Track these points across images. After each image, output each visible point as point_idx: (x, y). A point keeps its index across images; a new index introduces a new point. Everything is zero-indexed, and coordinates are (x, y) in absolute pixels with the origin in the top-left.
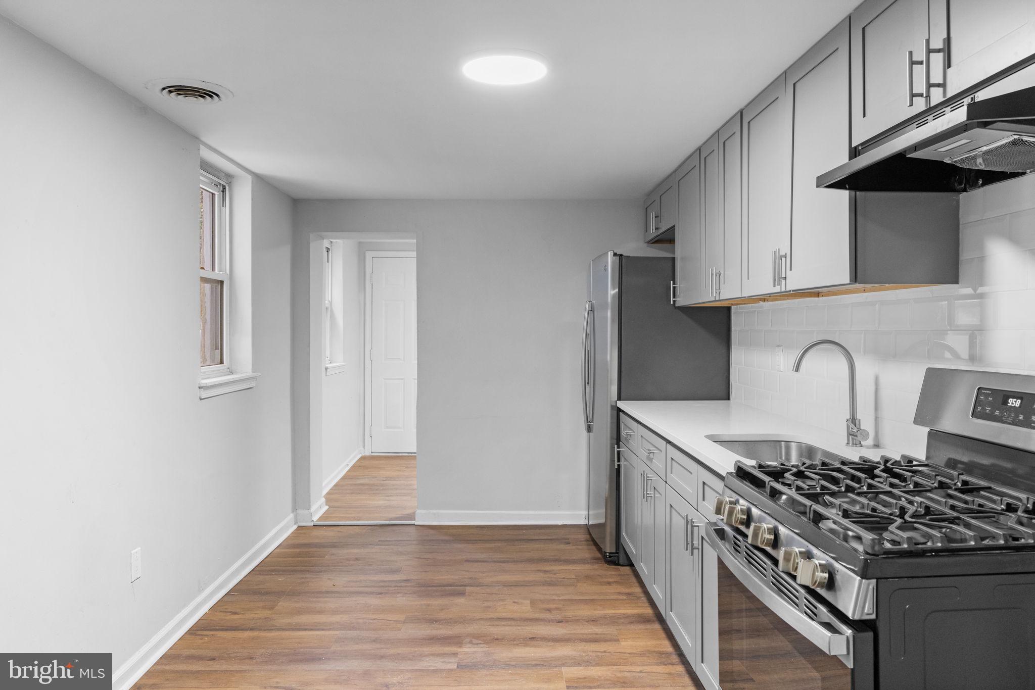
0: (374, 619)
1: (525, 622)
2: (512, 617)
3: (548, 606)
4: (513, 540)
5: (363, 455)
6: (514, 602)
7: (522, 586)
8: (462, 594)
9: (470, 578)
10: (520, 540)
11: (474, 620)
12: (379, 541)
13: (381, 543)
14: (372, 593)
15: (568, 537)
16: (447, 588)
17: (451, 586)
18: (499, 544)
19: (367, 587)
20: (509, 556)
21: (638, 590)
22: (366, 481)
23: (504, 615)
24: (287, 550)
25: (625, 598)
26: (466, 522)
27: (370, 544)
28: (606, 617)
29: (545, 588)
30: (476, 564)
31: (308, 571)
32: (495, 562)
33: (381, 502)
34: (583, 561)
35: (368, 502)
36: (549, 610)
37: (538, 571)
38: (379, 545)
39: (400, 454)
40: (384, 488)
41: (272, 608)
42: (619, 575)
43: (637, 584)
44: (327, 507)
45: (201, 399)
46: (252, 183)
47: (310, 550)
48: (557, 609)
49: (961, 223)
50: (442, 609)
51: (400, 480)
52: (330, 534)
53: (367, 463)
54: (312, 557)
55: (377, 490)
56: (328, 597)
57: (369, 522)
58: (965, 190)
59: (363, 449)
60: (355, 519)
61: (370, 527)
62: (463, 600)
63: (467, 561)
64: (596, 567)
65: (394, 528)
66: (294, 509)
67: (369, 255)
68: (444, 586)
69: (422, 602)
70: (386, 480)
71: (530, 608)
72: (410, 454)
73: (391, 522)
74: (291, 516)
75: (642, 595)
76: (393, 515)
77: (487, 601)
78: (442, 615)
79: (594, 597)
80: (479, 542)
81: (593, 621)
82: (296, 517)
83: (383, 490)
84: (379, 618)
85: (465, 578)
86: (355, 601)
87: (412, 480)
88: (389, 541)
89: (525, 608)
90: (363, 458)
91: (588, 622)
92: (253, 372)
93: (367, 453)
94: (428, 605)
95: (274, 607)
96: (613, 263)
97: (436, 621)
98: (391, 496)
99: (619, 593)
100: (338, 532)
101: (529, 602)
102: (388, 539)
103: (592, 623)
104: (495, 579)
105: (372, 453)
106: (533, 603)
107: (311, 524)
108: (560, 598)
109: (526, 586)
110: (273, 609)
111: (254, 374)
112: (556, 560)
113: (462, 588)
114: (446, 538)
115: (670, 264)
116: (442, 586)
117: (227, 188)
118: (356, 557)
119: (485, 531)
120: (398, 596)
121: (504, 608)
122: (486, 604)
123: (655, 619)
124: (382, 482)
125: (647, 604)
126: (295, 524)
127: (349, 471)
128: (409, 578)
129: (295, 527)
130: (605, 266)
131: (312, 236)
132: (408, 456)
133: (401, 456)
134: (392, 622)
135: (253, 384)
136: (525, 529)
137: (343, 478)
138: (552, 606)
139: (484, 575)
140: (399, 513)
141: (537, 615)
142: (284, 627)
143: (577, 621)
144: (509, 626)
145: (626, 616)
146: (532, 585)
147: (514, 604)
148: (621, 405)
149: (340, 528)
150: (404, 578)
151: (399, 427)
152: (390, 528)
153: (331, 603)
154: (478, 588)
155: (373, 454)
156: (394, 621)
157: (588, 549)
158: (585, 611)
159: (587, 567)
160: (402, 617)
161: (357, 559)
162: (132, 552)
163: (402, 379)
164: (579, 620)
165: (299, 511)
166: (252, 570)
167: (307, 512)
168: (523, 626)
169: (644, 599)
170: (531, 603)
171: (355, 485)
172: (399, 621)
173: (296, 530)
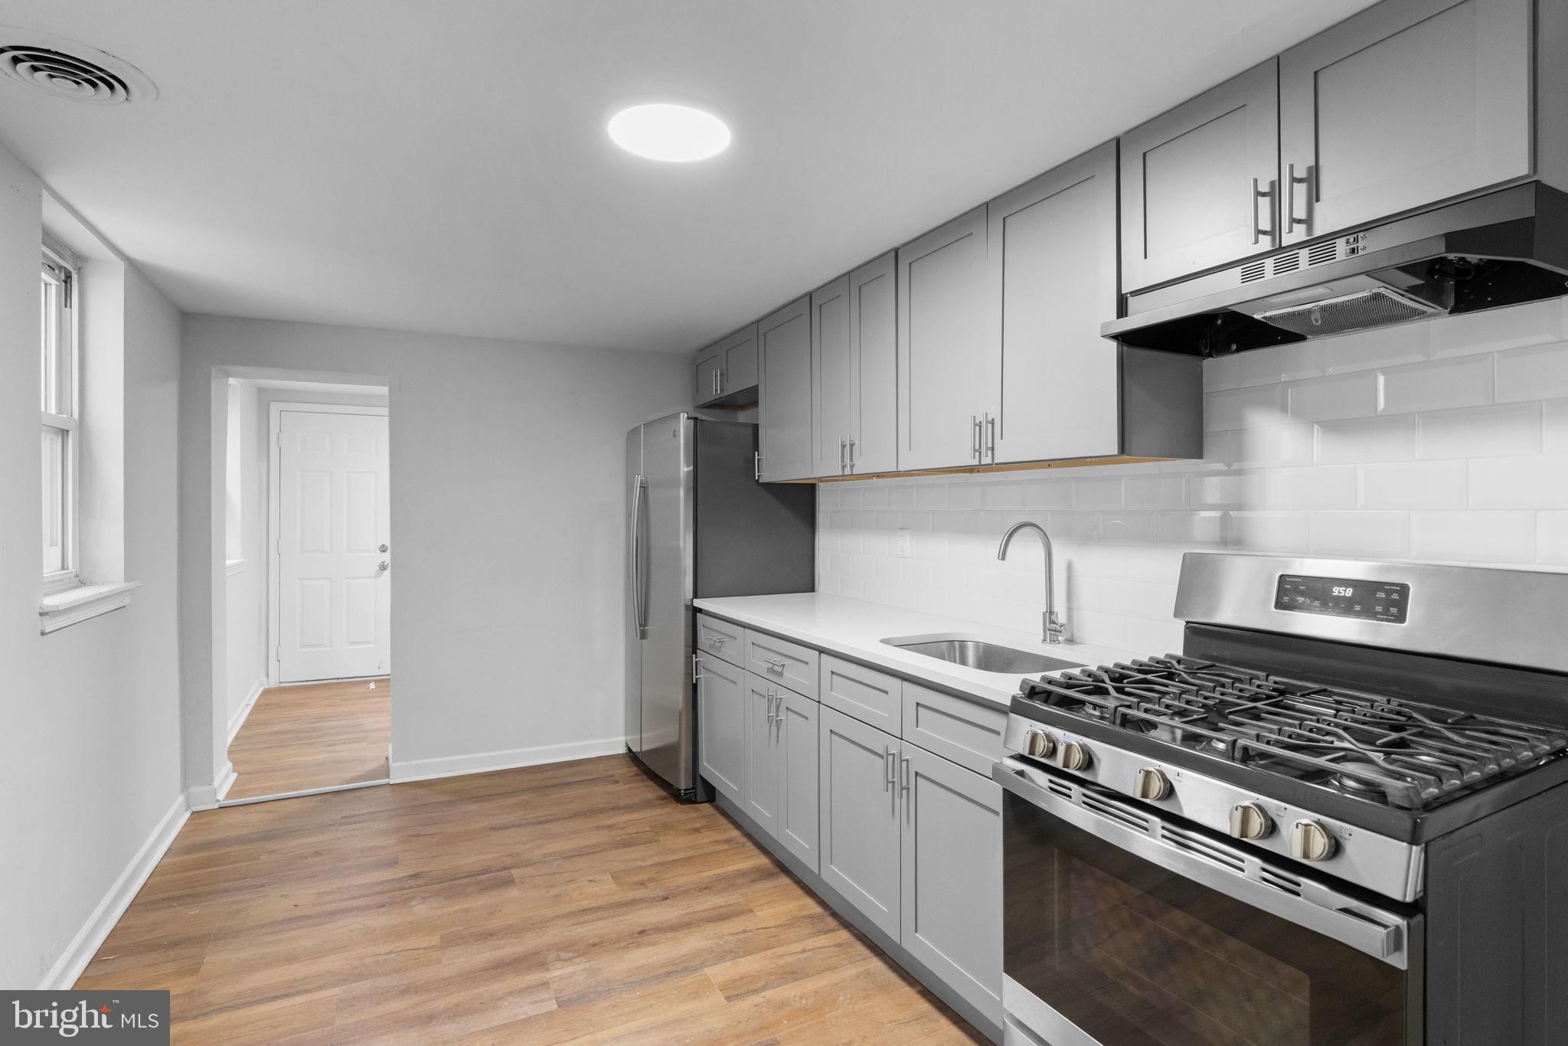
0: (390, 953)
1: (620, 909)
2: (597, 905)
3: (637, 878)
4: (542, 788)
5: (267, 687)
6: (590, 881)
7: (587, 854)
8: (509, 882)
9: (510, 855)
11: (547, 921)
12: (342, 817)
13: (343, 821)
14: (368, 908)
15: (610, 773)
16: (483, 877)
17: (487, 873)
18: (526, 797)
19: (354, 898)
21: (735, 833)
22: (285, 726)
23: (585, 904)
24: (182, 858)
25: (727, 847)
27: (330, 826)
28: (720, 879)
29: (620, 851)
30: (508, 832)
31: (241, 889)
32: (534, 824)
33: (322, 757)
34: (647, 805)
35: (301, 759)
36: (642, 884)
37: (598, 828)
38: (345, 824)
39: (326, 682)
40: (319, 733)
41: (193, 972)
42: (703, 817)
43: (730, 826)
44: (235, 776)
45: (43, 634)
46: (125, 274)
47: (228, 850)
48: (652, 880)
49: (1204, 391)
50: (492, 913)
51: (339, 720)
52: (255, 819)
53: (274, 700)
54: (236, 862)
55: (308, 738)
56: (293, 929)
57: (316, 790)
58: (1210, 355)
59: (265, 679)
60: (289, 788)
61: (319, 798)
62: (515, 891)
63: (492, 829)
64: (668, 810)
65: (357, 794)
66: (185, 787)
67: (275, 408)
68: (478, 875)
69: (457, 908)
70: (318, 722)
71: (614, 885)
72: (341, 681)
73: (350, 785)
74: (181, 798)
75: (745, 840)
76: (349, 775)
77: (552, 886)
78: (494, 924)
79: (688, 854)
80: (495, 797)
81: (706, 888)
82: (187, 799)
83: (318, 737)
84: (397, 950)
85: (503, 856)
86: (344, 926)
87: (358, 718)
88: (359, 815)
89: (607, 889)
90: (266, 692)
91: (700, 891)
92: (127, 580)
93: (273, 683)
94: (467, 910)
95: (200, 969)
96: (686, 428)
97: (491, 935)
98: (334, 744)
99: (717, 842)
100: (267, 812)
101: (609, 877)
102: (357, 813)
103: (705, 891)
104: (546, 850)
105: (280, 683)
106: (616, 877)
107: (216, 806)
108: (648, 863)
109: (595, 853)
110: (199, 972)
111: (127, 584)
112: (614, 809)
113: (505, 872)
114: (446, 798)
115: (750, 431)
116: (474, 875)
117: (77, 278)
118: (315, 849)
120: (412, 904)
121: (581, 894)
122: (553, 891)
123: (777, 870)
124: (313, 725)
125: (757, 852)
126: (186, 811)
127: (252, 713)
128: (417, 870)
129: (188, 815)
130: (675, 431)
131: (214, 371)
132: (337, 684)
133: (328, 684)
134: (420, 952)
135: (127, 601)
136: (552, 770)
137: (244, 726)
138: (644, 877)
139: (527, 847)
140: (361, 770)
141: (630, 895)
142: (230, 1003)
143: (685, 892)
144: (601, 919)
145: (742, 874)
146: (601, 851)
147: (590, 883)
148: (698, 603)
149: (267, 804)
150: (410, 872)
151: (323, 645)
152: (351, 795)
153: (303, 940)
154: (529, 868)
155: (282, 685)
156: (426, 948)
157: (646, 787)
158: (687, 877)
159: (658, 811)
160: (435, 940)
161: (317, 854)
163: (327, 579)
164: (688, 890)
165: (192, 789)
166: (130, 906)
167: (206, 788)
168: (619, 915)
169: (749, 844)
170: (613, 877)
171: (272, 734)
172: (431, 947)
173: (189, 819)
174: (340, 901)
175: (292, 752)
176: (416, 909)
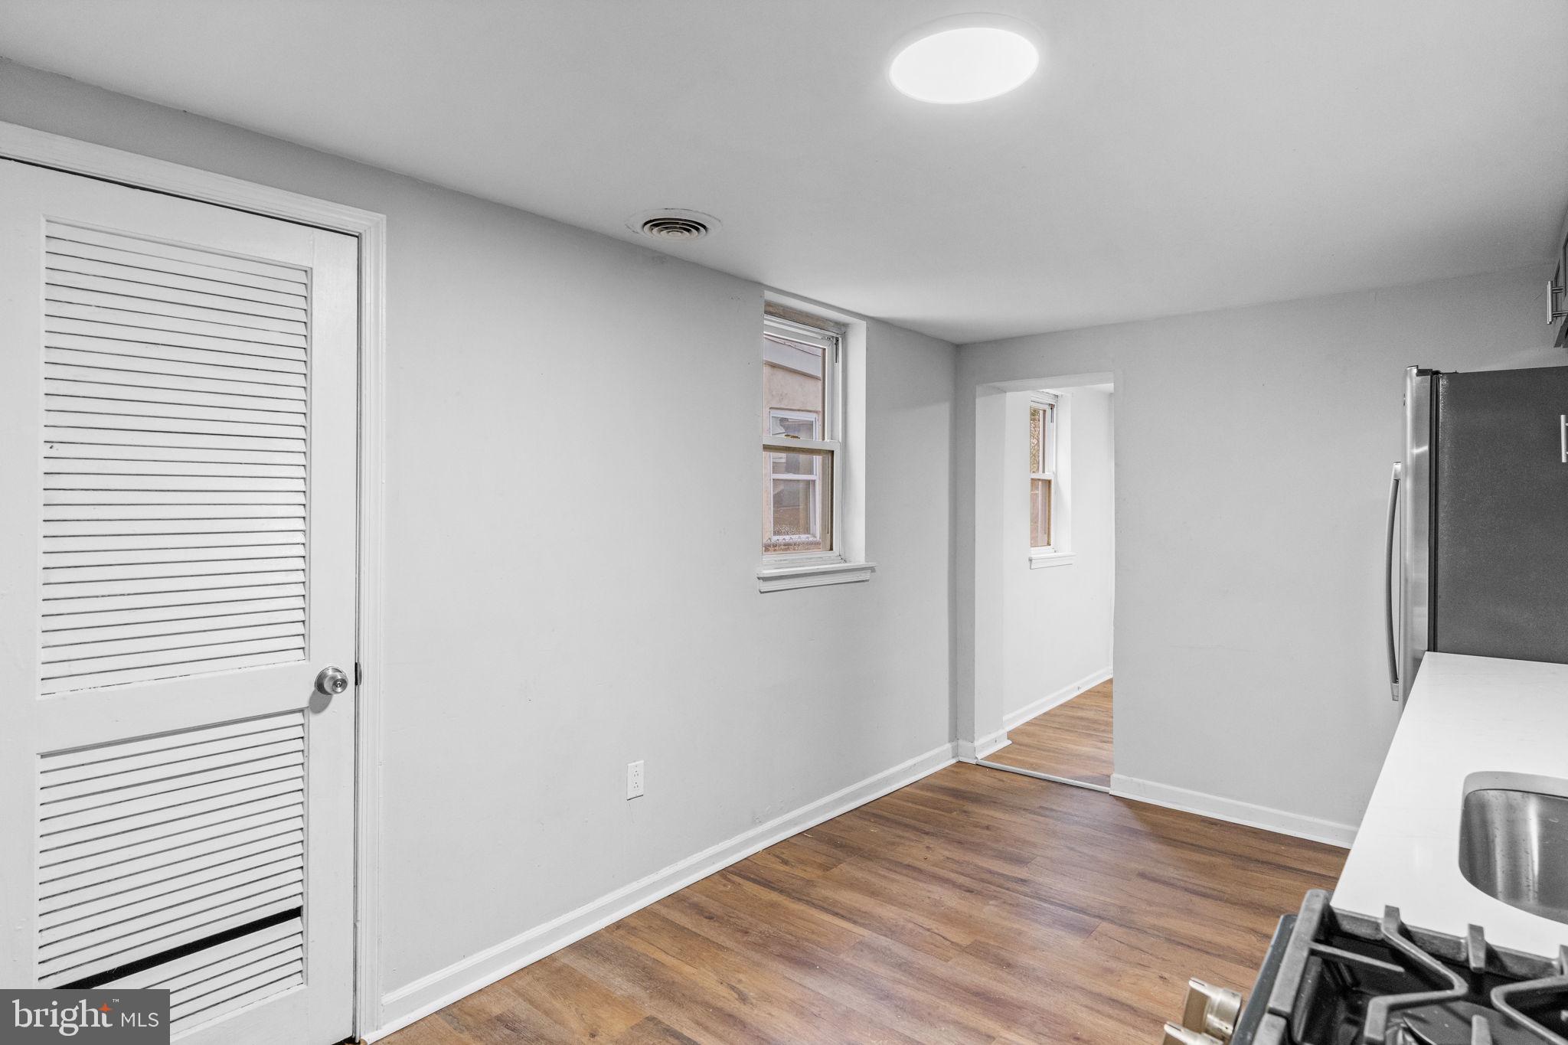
0: (928, 930)
2: (1136, 1004)
4: (1250, 859)
7: (1197, 949)
8: (1086, 931)
9: (1122, 907)
10: (1263, 862)
11: (1068, 986)
12: (1040, 807)
16: (1074, 913)
17: (1083, 911)
18: (1218, 860)
20: (1216, 886)
24: (918, 792)
26: (1190, 809)
27: (1024, 809)
30: (1151, 885)
32: (1186, 890)
41: (826, 868)
44: (1007, 742)
45: (761, 593)
46: (868, 331)
50: (1035, 948)
52: (987, 780)
55: (1094, 730)
56: (900, 874)
60: (1032, 767)
61: (1042, 784)
62: (1079, 942)
63: (1142, 875)
65: (1074, 791)
66: (953, 737)
68: (1071, 909)
69: (1016, 926)
73: (1077, 782)
74: (949, 745)
76: (1088, 773)
77: (1117, 958)
78: (1026, 958)
80: (1188, 847)
82: (954, 748)
83: (1104, 731)
84: (936, 931)
85: (1114, 904)
86: (931, 892)
88: (1052, 810)
92: (866, 561)
94: (1020, 933)
95: (831, 868)
97: (1009, 966)
100: (999, 781)
102: (1053, 807)
104: (1162, 922)
107: (975, 762)
110: (828, 870)
113: (1093, 920)
114: (1140, 828)
116: (1067, 907)
117: (840, 339)
118: (991, 823)
119: (1212, 831)
120: (991, 902)
121: (1134, 983)
122: (1111, 963)
126: (953, 757)
127: (1079, 697)
128: (1031, 878)
129: (953, 761)
131: (979, 389)
134: (948, 943)
135: (866, 576)
139: (1148, 908)
142: (816, 902)
150: (1025, 876)
152: (1069, 791)
153: (900, 885)
154: (1121, 930)
156: (952, 942)
160: (967, 940)
161: (988, 826)
162: (629, 765)
165: (959, 741)
167: (970, 744)
171: (1073, 717)
172: (958, 945)
173: (952, 766)
174: (952, 871)
175: (1069, 738)
176: (987, 909)
